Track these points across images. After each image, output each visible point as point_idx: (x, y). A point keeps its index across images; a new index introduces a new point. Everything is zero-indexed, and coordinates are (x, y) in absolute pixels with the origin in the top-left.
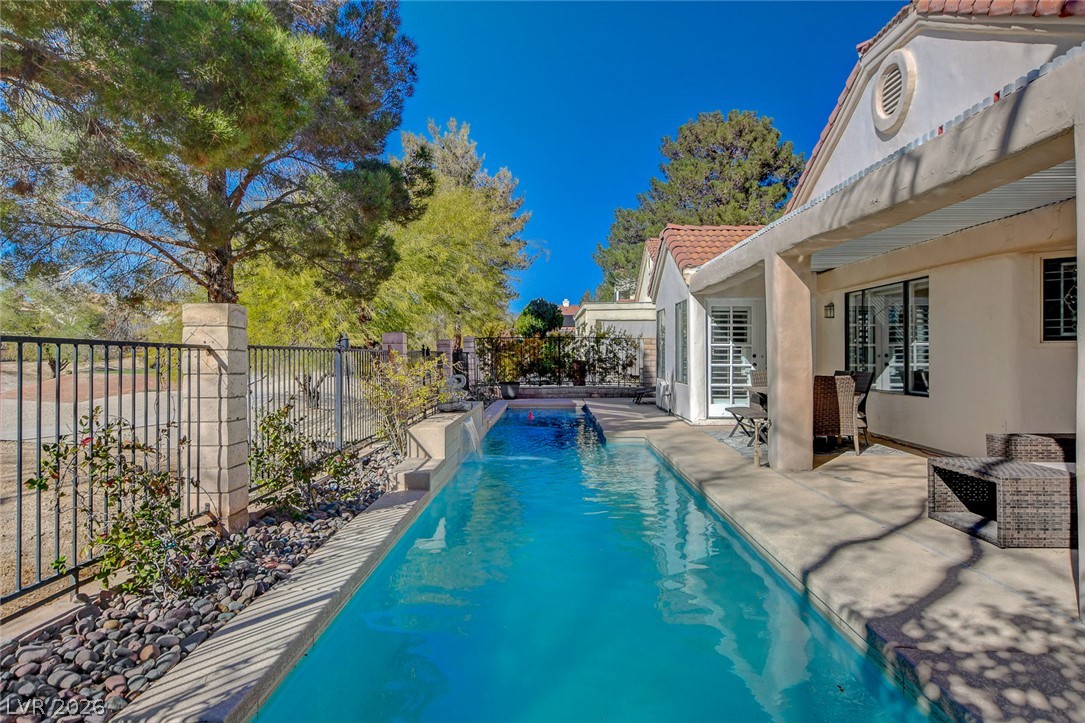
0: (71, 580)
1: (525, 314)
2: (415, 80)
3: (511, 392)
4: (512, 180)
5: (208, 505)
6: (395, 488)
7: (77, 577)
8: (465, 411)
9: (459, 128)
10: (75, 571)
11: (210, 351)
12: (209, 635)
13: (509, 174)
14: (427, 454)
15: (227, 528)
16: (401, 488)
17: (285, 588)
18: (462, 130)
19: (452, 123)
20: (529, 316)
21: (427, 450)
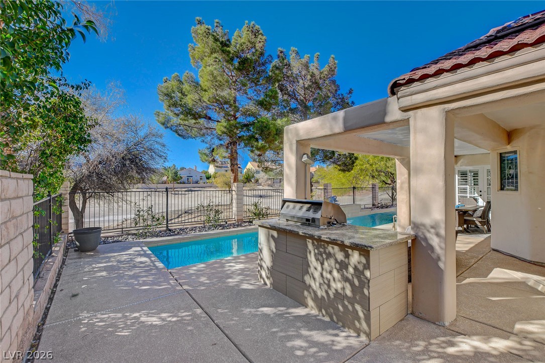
10: (204, 221)
11: (235, 191)
15: (236, 221)
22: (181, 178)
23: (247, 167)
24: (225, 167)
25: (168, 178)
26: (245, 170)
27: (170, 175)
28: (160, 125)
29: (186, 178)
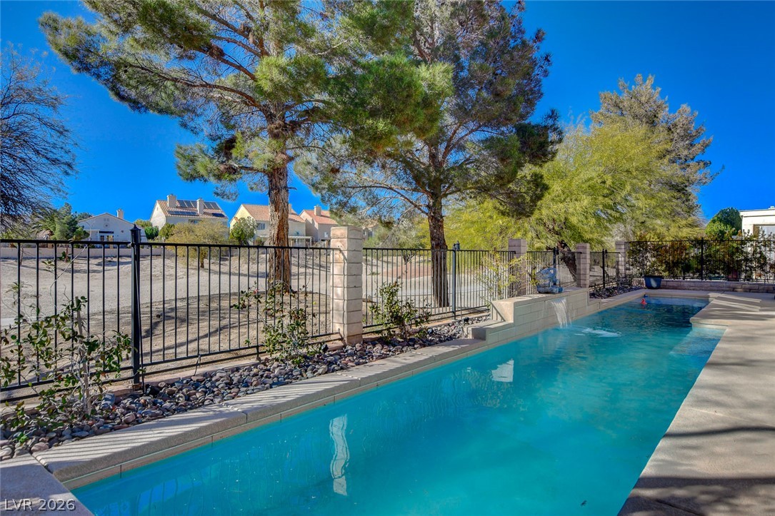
0: (254, 350)
1: (714, 221)
2: (549, 65)
3: (654, 283)
4: (692, 113)
5: (339, 329)
6: (466, 336)
7: (258, 350)
8: (554, 293)
9: (644, 80)
10: (257, 347)
11: (341, 251)
12: (287, 383)
13: (689, 109)
14: (502, 318)
15: (346, 342)
16: (470, 337)
17: (340, 374)
18: (648, 82)
19: (639, 78)
20: (717, 223)
21: (503, 316)
22: (86, 234)
23: (239, 215)
24: (189, 214)
25: (52, 234)
26: (233, 222)
27: (58, 227)
28: (61, 57)
29: (99, 235)
